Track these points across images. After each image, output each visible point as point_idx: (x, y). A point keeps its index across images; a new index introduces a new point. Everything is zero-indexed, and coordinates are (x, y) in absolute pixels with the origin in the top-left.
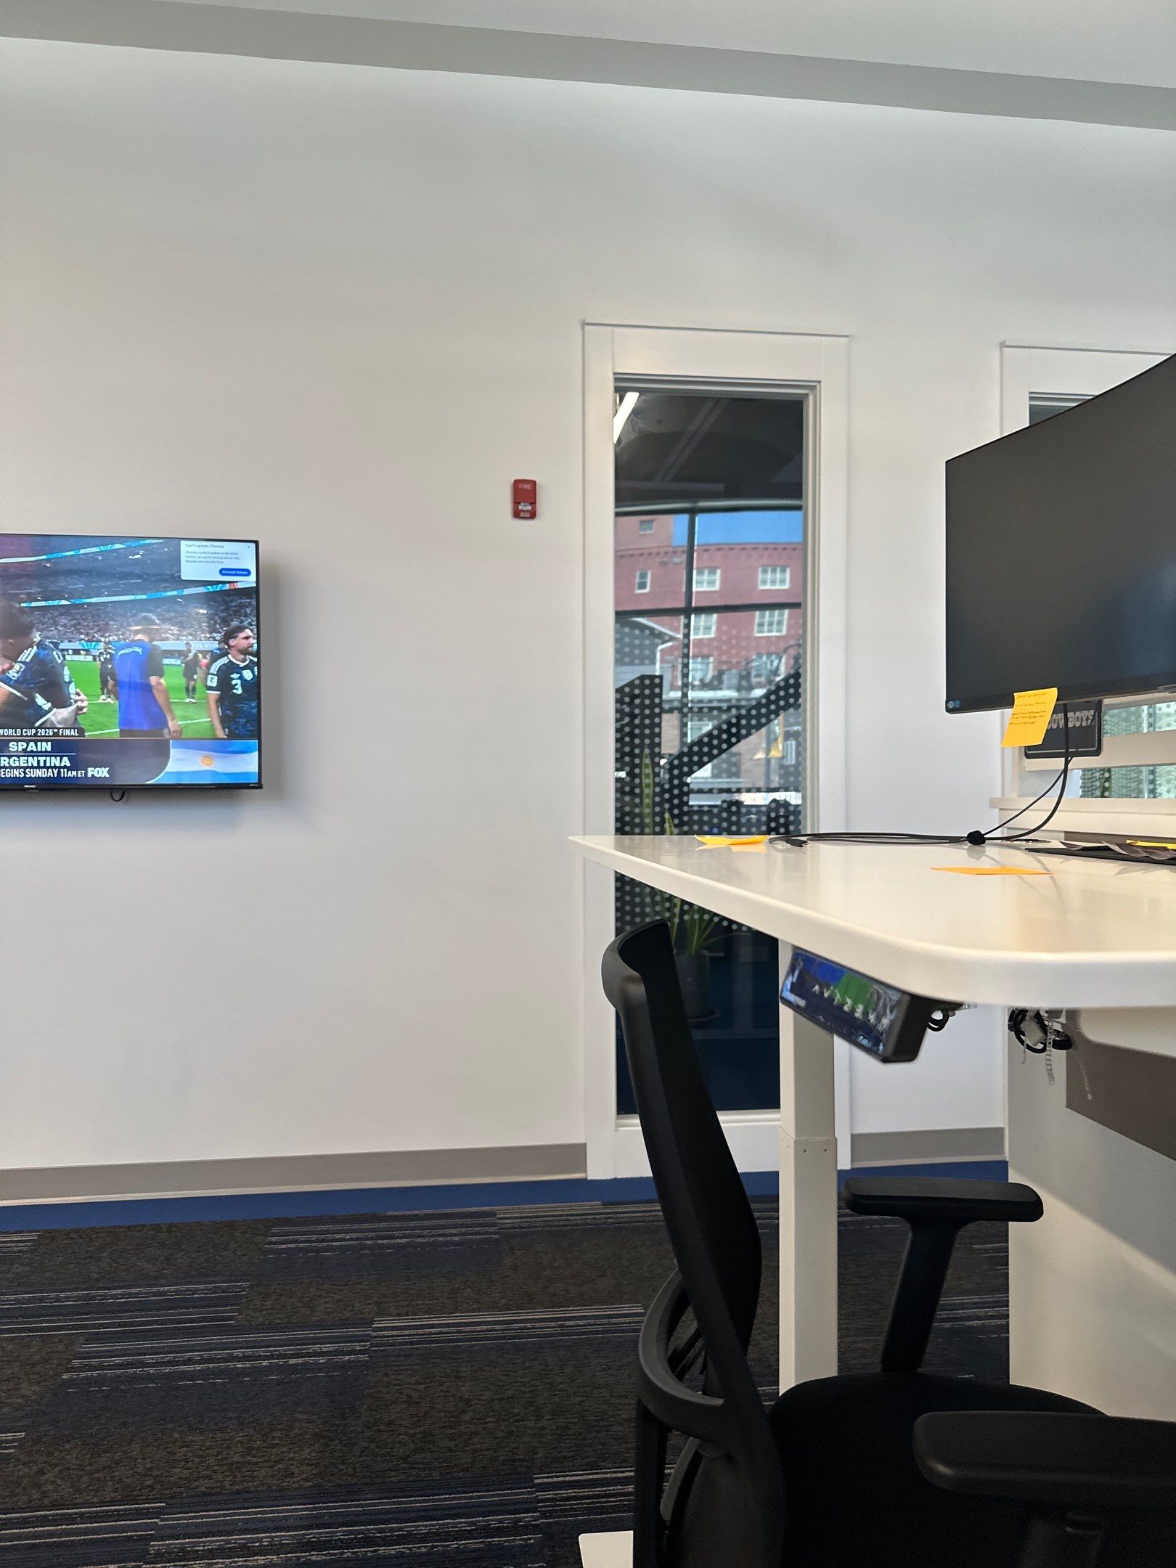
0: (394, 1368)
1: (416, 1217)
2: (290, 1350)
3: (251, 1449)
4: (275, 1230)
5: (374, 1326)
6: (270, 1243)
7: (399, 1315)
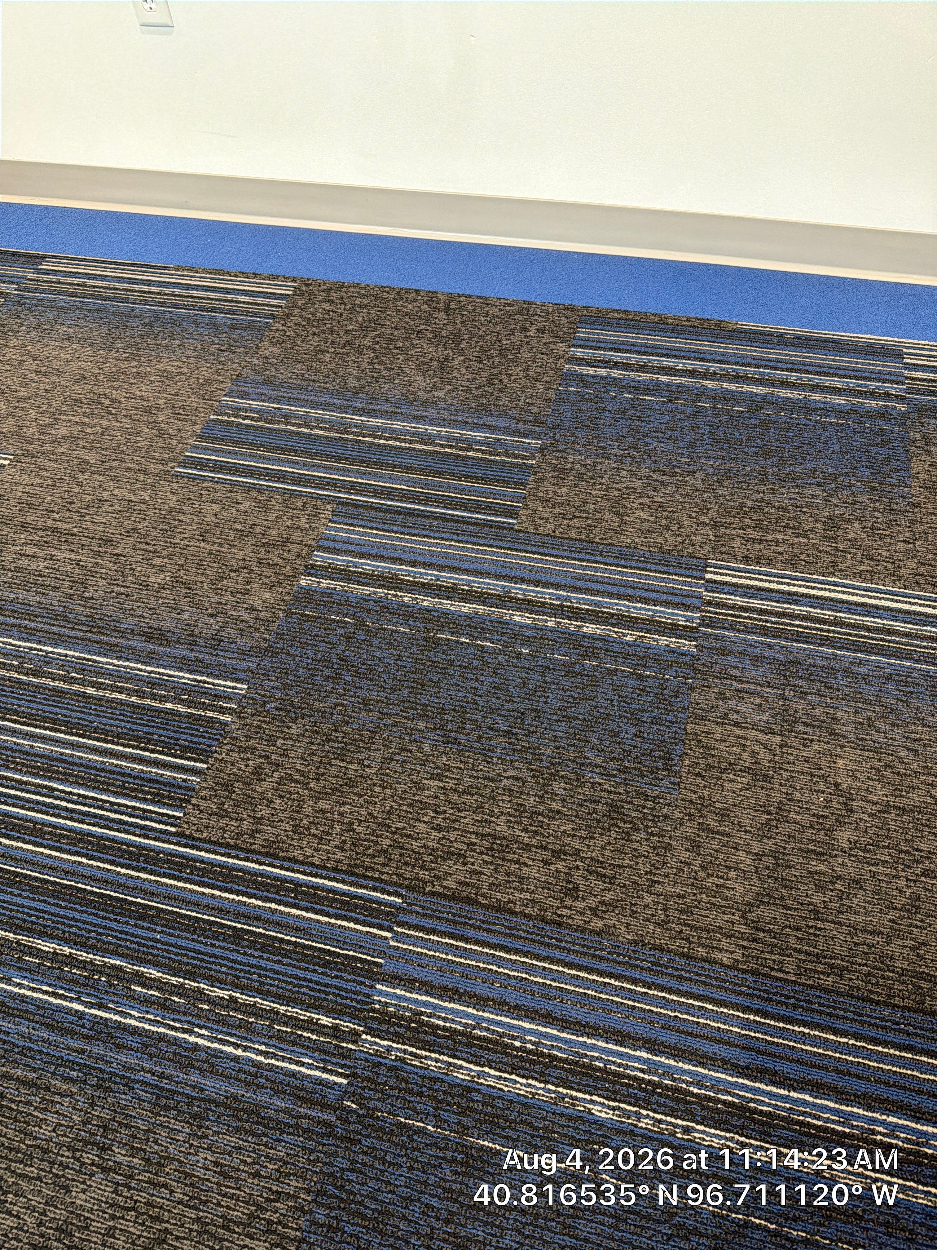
0: (735, 684)
1: (780, 340)
2: (586, 602)
3: (521, 809)
4: (582, 333)
5: (708, 576)
6: (574, 360)
7: (746, 559)
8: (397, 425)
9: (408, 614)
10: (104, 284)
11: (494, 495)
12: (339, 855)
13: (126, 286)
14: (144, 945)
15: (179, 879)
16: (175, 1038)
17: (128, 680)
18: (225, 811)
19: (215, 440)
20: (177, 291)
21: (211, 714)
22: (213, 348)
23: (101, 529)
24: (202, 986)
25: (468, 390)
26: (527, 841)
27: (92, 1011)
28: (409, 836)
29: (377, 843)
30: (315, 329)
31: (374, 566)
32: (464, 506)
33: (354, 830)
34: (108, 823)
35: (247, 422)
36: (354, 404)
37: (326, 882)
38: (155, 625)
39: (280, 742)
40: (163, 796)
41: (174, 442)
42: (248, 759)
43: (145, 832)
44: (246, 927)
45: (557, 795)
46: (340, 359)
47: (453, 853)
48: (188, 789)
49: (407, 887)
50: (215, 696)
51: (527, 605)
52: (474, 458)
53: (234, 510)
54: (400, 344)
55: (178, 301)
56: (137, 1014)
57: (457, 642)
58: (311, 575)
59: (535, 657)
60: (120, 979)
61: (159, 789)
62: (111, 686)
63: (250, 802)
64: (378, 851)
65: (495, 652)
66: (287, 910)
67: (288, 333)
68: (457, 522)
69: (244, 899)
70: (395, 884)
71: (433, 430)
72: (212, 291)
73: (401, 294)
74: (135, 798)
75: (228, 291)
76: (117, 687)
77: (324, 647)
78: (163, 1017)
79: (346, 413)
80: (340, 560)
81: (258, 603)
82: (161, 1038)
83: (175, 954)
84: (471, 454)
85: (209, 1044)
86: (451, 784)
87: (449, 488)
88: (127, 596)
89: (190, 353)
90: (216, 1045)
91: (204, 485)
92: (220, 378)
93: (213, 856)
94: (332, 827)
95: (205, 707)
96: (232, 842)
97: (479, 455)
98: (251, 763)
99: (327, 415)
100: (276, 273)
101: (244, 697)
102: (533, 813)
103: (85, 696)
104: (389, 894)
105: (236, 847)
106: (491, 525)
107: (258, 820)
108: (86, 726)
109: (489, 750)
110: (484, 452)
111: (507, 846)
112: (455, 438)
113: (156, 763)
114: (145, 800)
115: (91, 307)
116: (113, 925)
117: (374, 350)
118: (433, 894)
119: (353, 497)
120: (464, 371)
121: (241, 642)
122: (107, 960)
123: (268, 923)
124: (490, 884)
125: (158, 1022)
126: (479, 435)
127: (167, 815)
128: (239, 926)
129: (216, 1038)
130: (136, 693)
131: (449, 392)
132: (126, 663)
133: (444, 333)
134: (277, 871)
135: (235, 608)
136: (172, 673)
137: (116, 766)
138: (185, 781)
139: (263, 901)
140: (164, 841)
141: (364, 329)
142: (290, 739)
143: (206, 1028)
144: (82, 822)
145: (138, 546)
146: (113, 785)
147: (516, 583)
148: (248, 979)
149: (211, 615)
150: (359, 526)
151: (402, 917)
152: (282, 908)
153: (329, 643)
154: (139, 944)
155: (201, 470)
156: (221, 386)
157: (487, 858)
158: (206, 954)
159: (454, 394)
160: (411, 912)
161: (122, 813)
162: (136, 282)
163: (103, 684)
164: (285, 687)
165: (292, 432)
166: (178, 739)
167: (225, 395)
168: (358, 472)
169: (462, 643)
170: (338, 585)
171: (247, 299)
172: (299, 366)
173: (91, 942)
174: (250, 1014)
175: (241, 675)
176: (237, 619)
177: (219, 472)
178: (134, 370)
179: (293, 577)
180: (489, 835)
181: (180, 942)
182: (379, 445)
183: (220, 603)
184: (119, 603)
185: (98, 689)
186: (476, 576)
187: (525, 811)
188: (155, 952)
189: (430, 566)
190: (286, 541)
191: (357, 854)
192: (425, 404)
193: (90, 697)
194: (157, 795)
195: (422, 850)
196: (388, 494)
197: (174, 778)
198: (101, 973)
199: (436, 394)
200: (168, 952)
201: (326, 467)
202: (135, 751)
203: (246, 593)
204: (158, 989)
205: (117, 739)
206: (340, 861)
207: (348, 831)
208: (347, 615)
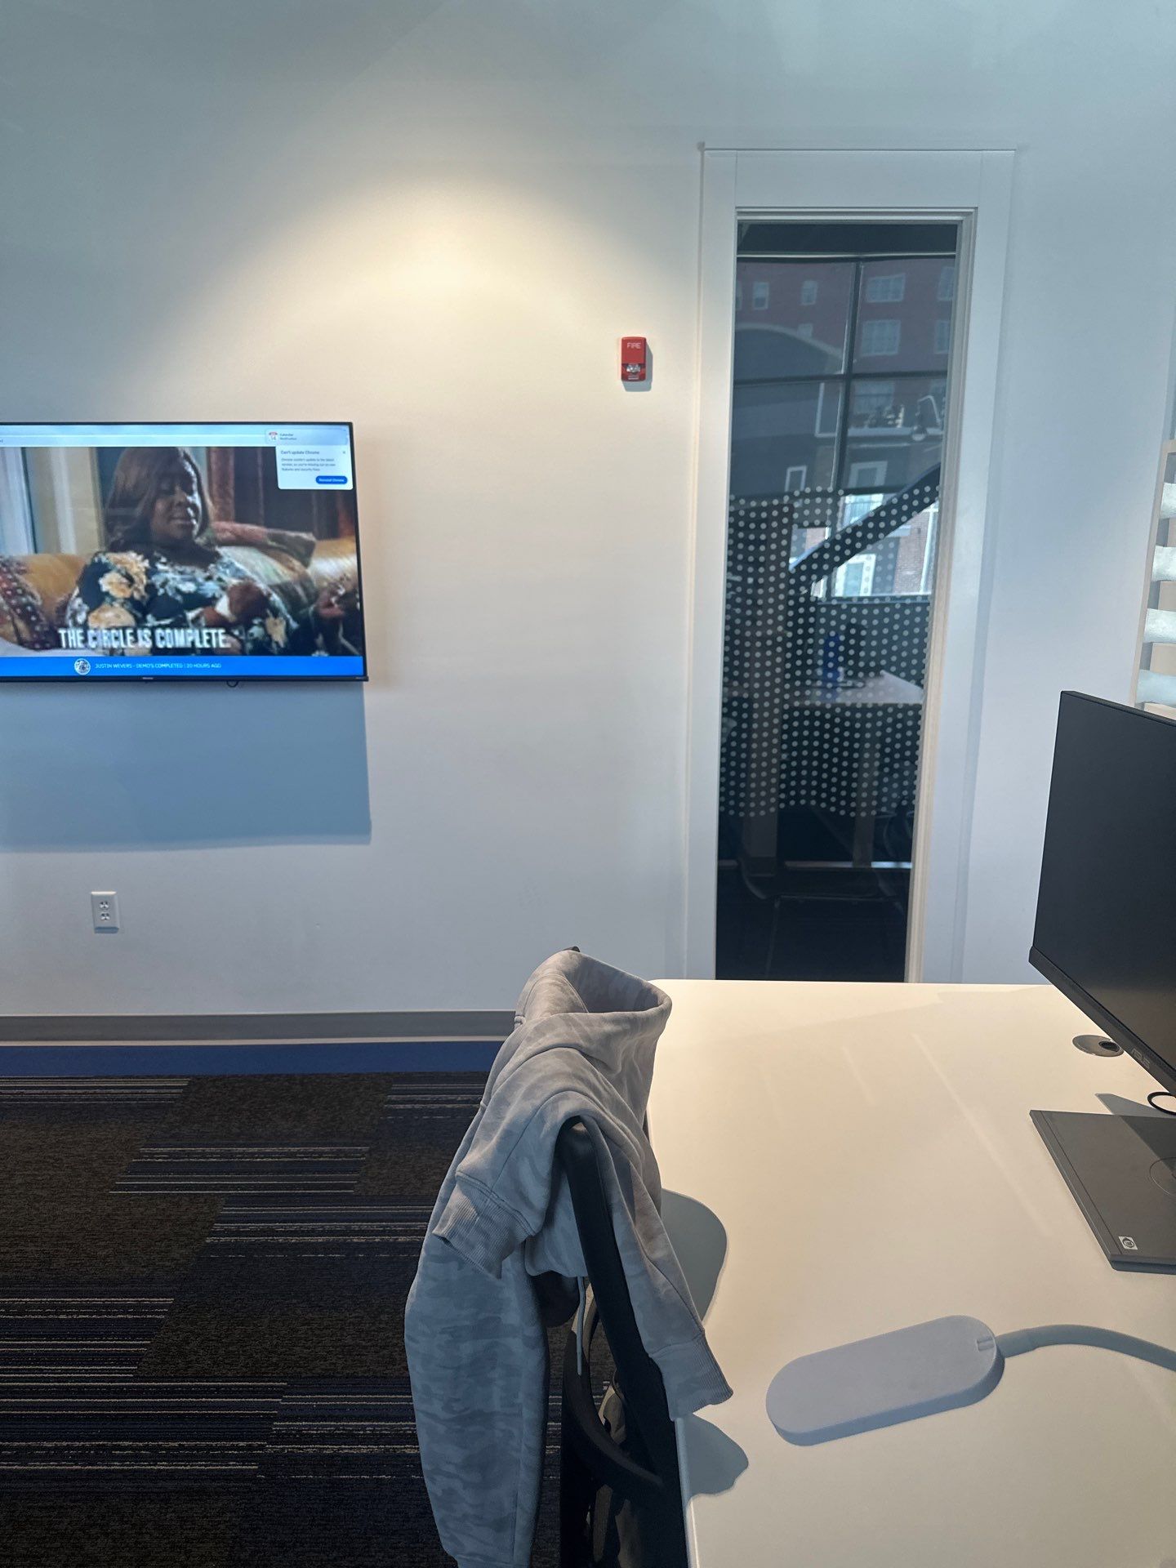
2: (400, 1226)
3: (361, 1331)
6: (390, 1102)
8: (268, 1150)
9: (282, 1248)
10: (40, 1092)
11: (339, 1179)
12: (245, 1370)
13: (57, 1091)
14: (119, 1432)
16: (144, 1469)
17: (90, 1307)
18: (166, 1361)
19: (136, 1173)
20: (98, 1091)
21: (148, 1316)
22: (130, 1122)
23: (57, 1231)
24: (161, 1443)
25: (318, 1125)
28: (289, 1354)
29: (268, 1361)
30: (206, 1104)
33: (254, 1357)
35: (160, 1160)
36: (236, 1142)
38: (104, 1277)
39: (199, 1323)
40: (122, 1361)
41: (107, 1178)
42: (178, 1335)
44: (186, 1412)
46: (226, 1118)
48: (139, 1354)
49: (291, 1377)
50: (152, 1307)
51: (361, 1233)
52: (325, 1161)
53: (155, 1210)
54: (269, 1106)
55: (101, 1096)
56: (118, 1464)
57: (316, 1257)
58: (213, 1236)
59: (368, 1258)
60: (104, 1450)
61: (120, 1358)
62: (76, 1312)
63: (182, 1355)
64: (270, 1364)
65: (341, 1259)
66: (213, 1399)
67: (186, 1108)
68: (311, 1196)
69: (184, 1399)
70: (282, 1377)
71: (294, 1149)
72: (125, 1089)
73: (268, 1077)
74: (102, 1365)
75: (138, 1088)
76: (83, 1312)
77: (225, 1272)
78: (136, 1461)
79: (232, 1147)
80: (234, 1226)
81: (177, 1256)
83: (141, 1432)
84: (321, 1158)
85: (168, 1468)
86: (316, 1326)
87: (309, 1179)
88: (82, 1264)
89: (112, 1126)
90: (172, 1468)
91: (132, 1198)
92: (137, 1138)
93: (161, 1383)
94: (239, 1357)
95: (145, 1313)
96: (172, 1375)
97: (328, 1159)
98: (181, 1336)
99: (219, 1150)
100: (175, 1073)
101: (172, 1304)
103: (59, 1319)
104: (279, 1382)
105: (175, 1377)
106: (336, 1195)
107: (190, 1362)
108: (62, 1334)
109: (338, 1306)
110: (330, 1157)
112: (310, 1153)
114: (110, 1364)
115: (28, 1107)
117: (250, 1111)
118: (308, 1377)
119: (238, 1192)
120: (314, 1115)
121: (167, 1277)
122: (93, 1443)
123: (201, 1409)
124: (342, 1367)
125: (133, 1464)
126: (328, 1149)
127: (126, 1369)
130: (95, 1313)
131: (304, 1128)
133: (300, 1096)
135: (161, 1260)
136: (119, 1300)
138: (137, 1351)
140: (124, 1382)
141: (242, 1100)
145: (87, 1237)
148: (191, 1436)
149: (144, 1266)
150: (244, 1207)
151: (288, 1391)
152: (209, 1400)
153: (228, 1269)
155: (129, 1190)
156: (139, 1142)
157: (340, 1356)
159: (308, 1129)
160: (294, 1388)
161: (94, 1373)
162: (61, 1088)
163: (71, 1312)
165: (194, 1162)
166: (128, 1333)
167: (142, 1147)
168: (243, 1178)
169: (320, 1257)
170: (232, 1239)
171: (154, 1091)
172: (196, 1125)
173: (82, 1437)
174: (193, 1451)
175: (169, 1294)
176: (163, 1266)
177: (141, 1190)
178: (70, 1140)
179: (200, 1239)
182: (257, 1162)
183: (150, 1260)
184: (76, 1269)
185: (68, 1315)
186: (326, 1222)
188: (127, 1434)
189: (296, 1221)
190: (194, 1221)
191: (256, 1367)
192: (288, 1136)
194: (118, 1361)
195: (298, 1359)
196: (263, 1187)
197: (129, 1350)
199: (295, 1130)
200: (135, 1432)
201: (220, 1178)
202: (98, 1343)
203: (168, 1251)
204: (131, 1450)
205: (85, 1337)
206: (245, 1373)
207: (249, 1358)
208: (239, 1254)
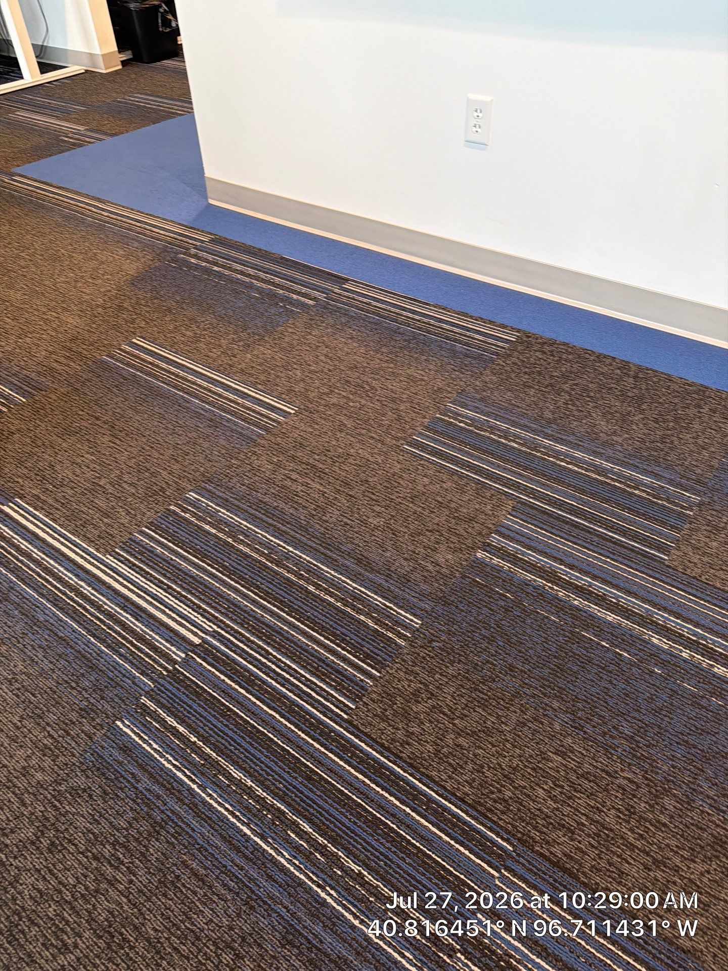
8: (578, 454)
9: (561, 606)
10: (383, 306)
11: (652, 531)
12: (467, 789)
13: (397, 311)
14: (304, 802)
15: (341, 759)
16: (311, 888)
17: (338, 589)
18: (386, 716)
19: (436, 432)
20: (432, 322)
21: (390, 635)
22: (449, 367)
23: (344, 474)
24: (340, 853)
25: (643, 441)
26: (631, 840)
27: (256, 839)
28: (528, 796)
29: (500, 791)
30: (527, 370)
31: (538, 559)
32: (624, 533)
33: (483, 773)
34: (301, 694)
35: (462, 425)
36: (546, 430)
37: (453, 807)
38: (365, 554)
39: (437, 676)
40: (344, 687)
41: (408, 427)
42: (411, 681)
43: (326, 711)
44: (383, 819)
45: (666, 809)
46: (542, 395)
47: (563, 826)
48: (362, 688)
49: (519, 839)
50: (396, 621)
51: (664, 631)
52: (639, 496)
53: (438, 486)
54: (592, 394)
55: (431, 329)
56: (287, 856)
57: (598, 644)
58: (487, 551)
59: (666, 679)
60: (282, 822)
61: (343, 681)
62: (326, 589)
63: (406, 715)
64: (499, 798)
65: (630, 663)
66: (418, 818)
67: (506, 368)
68: (615, 543)
69: (387, 795)
70: (509, 833)
71: (608, 465)
72: (457, 327)
73: (600, 357)
74: (323, 681)
75: (468, 329)
76: (330, 592)
77: (485, 611)
78: (306, 867)
79: (538, 436)
80: (512, 546)
81: (441, 560)
82: (301, 884)
83: (326, 818)
84: (637, 492)
85: (335, 905)
86: (572, 765)
87: (613, 514)
88: (351, 527)
89: (431, 367)
90: (339, 908)
91: (422, 462)
92: (449, 389)
93: (370, 750)
94: (466, 763)
95: (389, 629)
96: (386, 744)
97: (644, 495)
98: (413, 685)
99: (523, 433)
100: (506, 322)
101: (418, 630)
102: (641, 817)
103: (307, 590)
104: (502, 839)
105: (388, 749)
106: (645, 555)
107: (410, 734)
108: (303, 613)
109: (610, 747)
110: (648, 494)
111: (613, 839)
112: (624, 477)
113: (345, 659)
114: (330, 686)
115: (371, 320)
116: (286, 776)
117: (570, 395)
118: (542, 855)
119: (531, 500)
120: (641, 426)
121: (424, 587)
122: (275, 802)
123: (400, 822)
124: (593, 866)
125: (301, 869)
126: (647, 479)
127: (343, 703)
128: (379, 815)
129: (341, 902)
130: (341, 600)
131: (626, 439)
132: (340, 576)
133: (630, 394)
134: (417, 782)
135: (424, 559)
136: (369, 594)
137: (316, 651)
138: (362, 680)
139: (401, 803)
140: (336, 723)
141: (565, 377)
142: (446, 676)
143: (336, 891)
144: (283, 685)
145: (366, 494)
146: (310, 664)
147: (659, 610)
148: (376, 863)
149: (405, 559)
150: (532, 524)
151: (509, 863)
152: (414, 814)
153: (490, 609)
154: (302, 800)
155: (421, 451)
156: (449, 395)
157: (593, 842)
158: (348, 828)
159: (630, 442)
160: (518, 862)
161: (312, 690)
162: (404, 309)
163: (321, 586)
164: (449, 633)
165: (494, 440)
166: (363, 646)
167: (450, 402)
168: (538, 482)
169: (603, 646)
170: (507, 565)
171: (481, 338)
172: (509, 394)
173: (267, 783)
174: (371, 894)
175: (418, 612)
176: (424, 568)
177: (434, 456)
178: (390, 370)
179: (472, 548)
180: (597, 822)
181: (332, 811)
182: (560, 466)
183: (414, 552)
184: (344, 530)
185: (317, 589)
186: (625, 593)
187: (634, 813)
188: (311, 810)
189: (587, 573)
190: (472, 519)
191: (483, 794)
192: (605, 444)
193: (310, 592)
194: (339, 684)
195: (537, 813)
196: (560, 505)
197: (355, 676)
198: (269, 810)
199: (615, 438)
200: (321, 814)
201: (515, 472)
202: (331, 644)
203: (435, 550)
204: (307, 842)
205: (322, 630)
206: (468, 795)
207: (478, 771)
208: (509, 591)
